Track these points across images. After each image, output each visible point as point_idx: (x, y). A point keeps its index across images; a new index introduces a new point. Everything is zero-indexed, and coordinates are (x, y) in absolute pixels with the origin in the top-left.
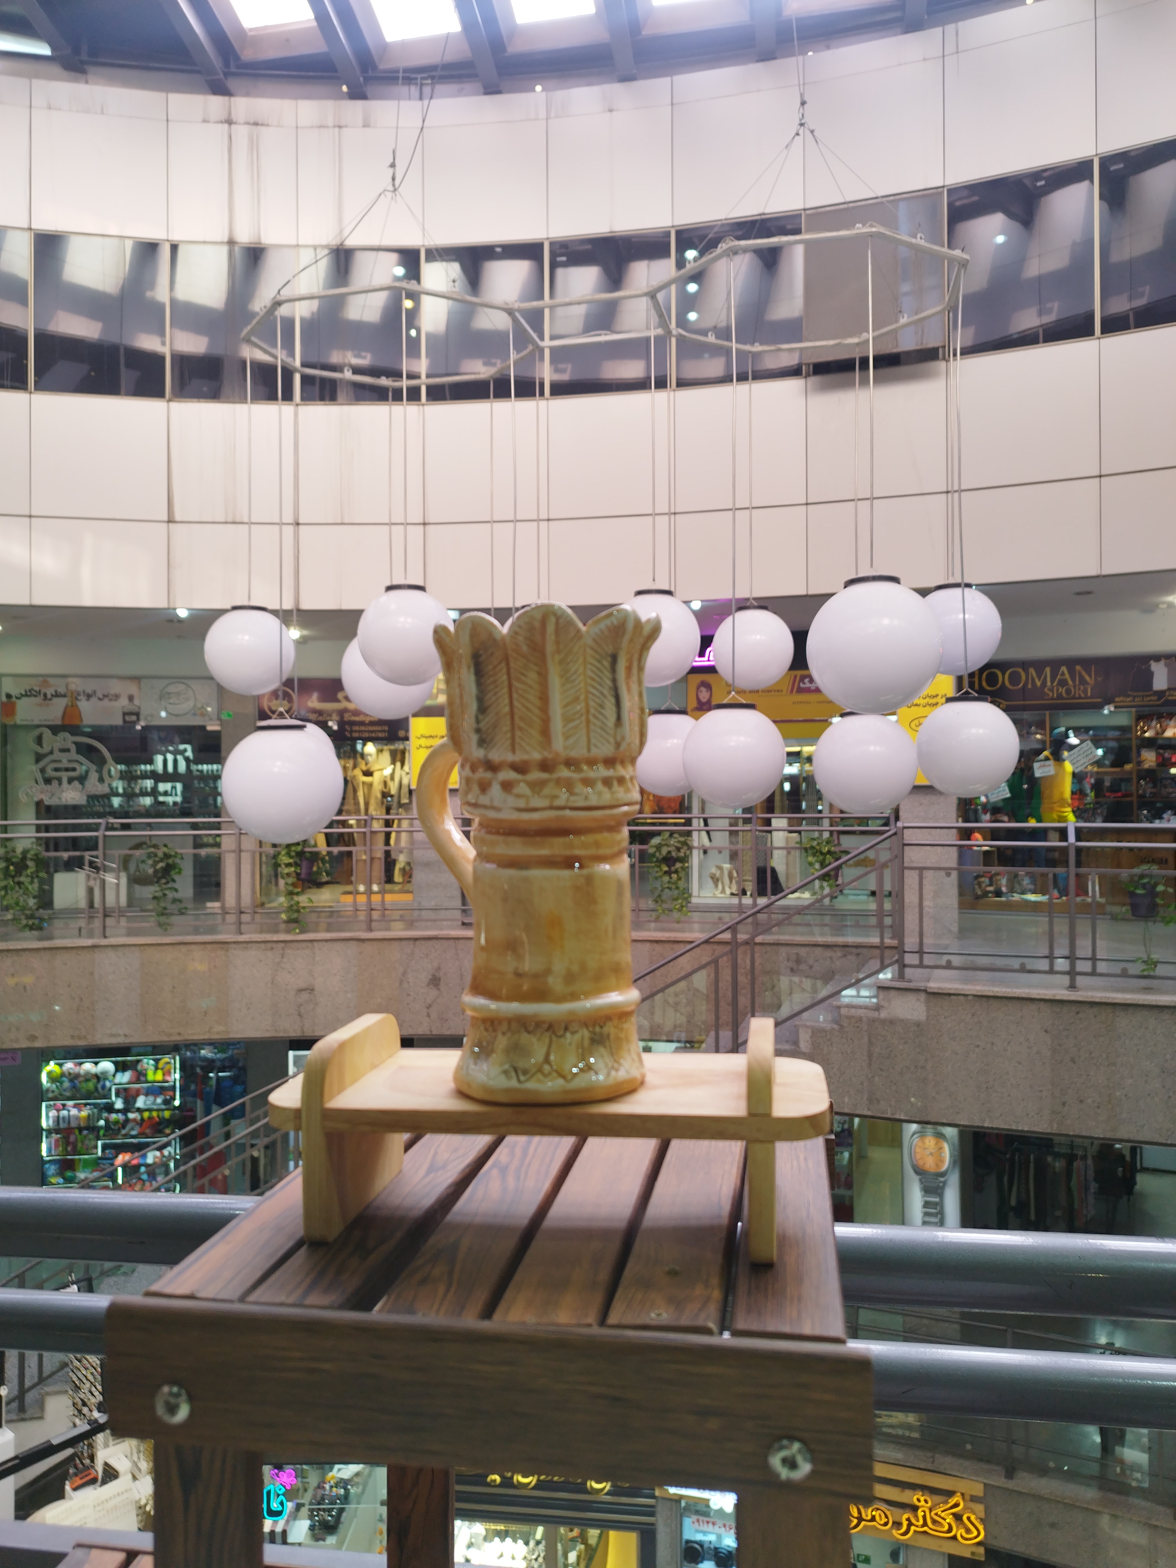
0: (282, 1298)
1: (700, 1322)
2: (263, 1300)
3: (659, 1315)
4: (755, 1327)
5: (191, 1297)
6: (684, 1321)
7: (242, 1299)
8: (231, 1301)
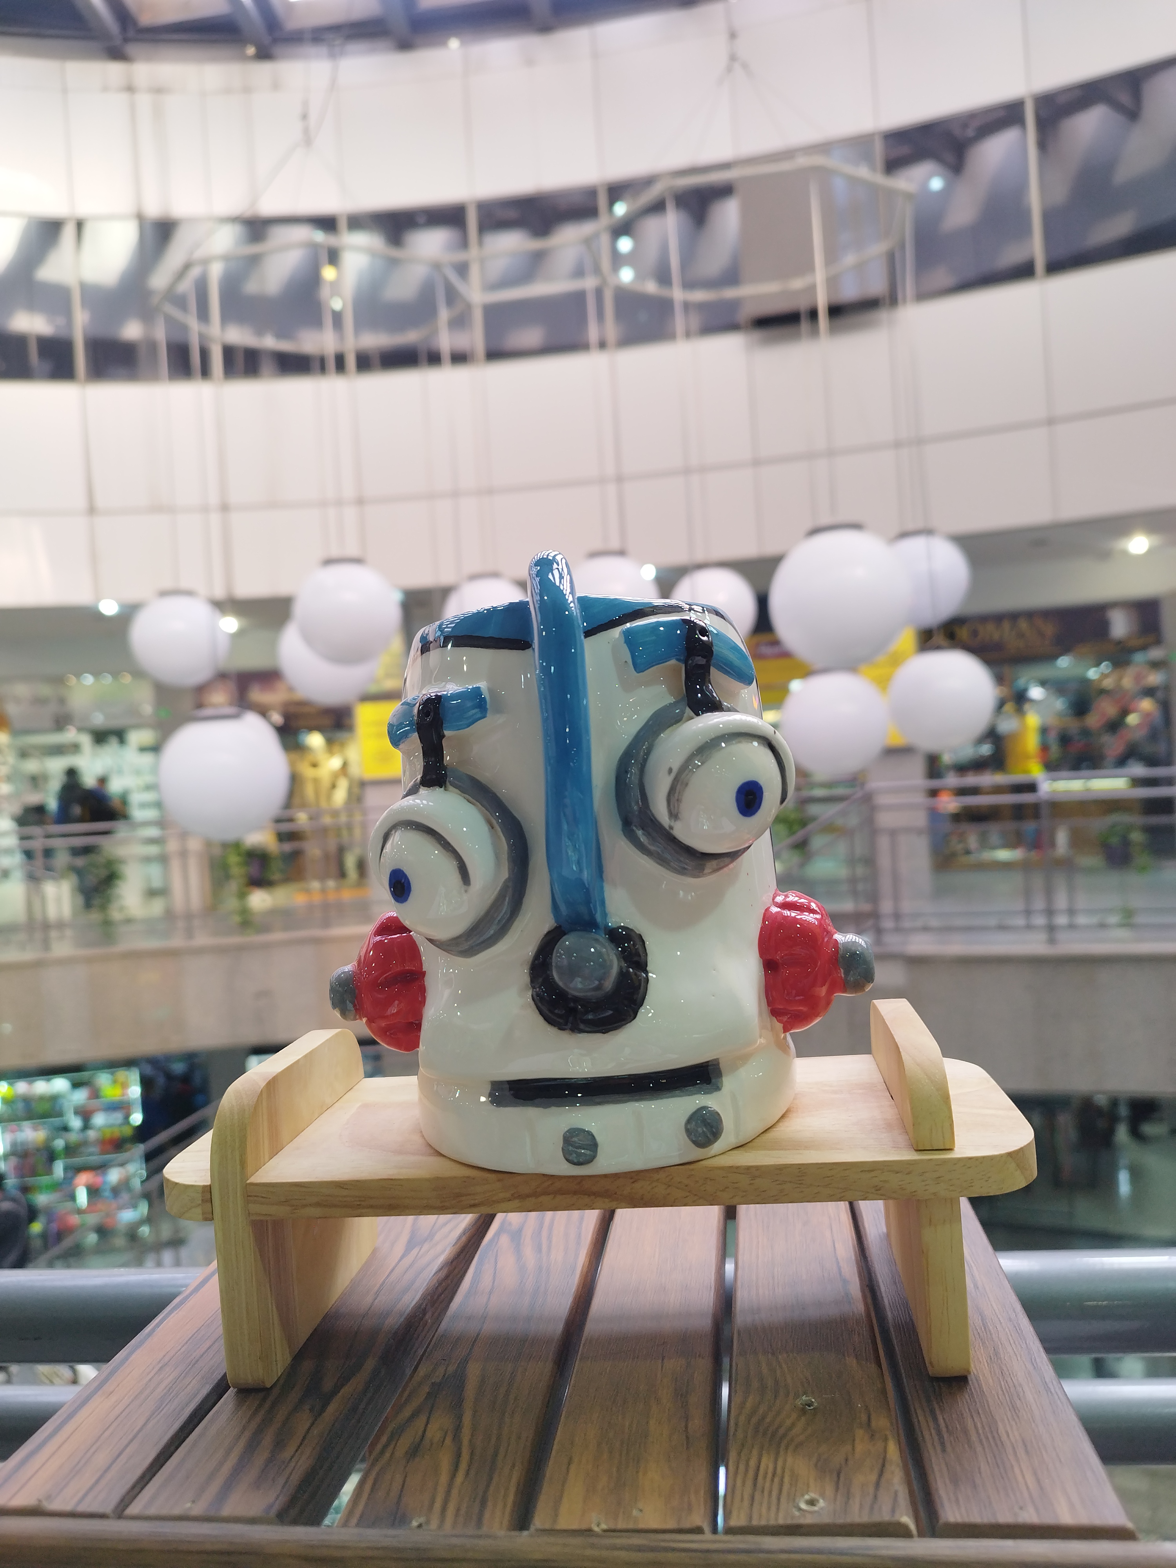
0: (186, 1506)
1: (884, 1515)
2: (152, 1511)
3: (812, 1502)
4: (976, 1517)
5: (35, 1512)
6: (858, 1515)
7: (120, 1512)
8: (102, 1516)
